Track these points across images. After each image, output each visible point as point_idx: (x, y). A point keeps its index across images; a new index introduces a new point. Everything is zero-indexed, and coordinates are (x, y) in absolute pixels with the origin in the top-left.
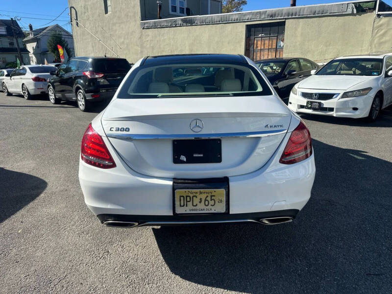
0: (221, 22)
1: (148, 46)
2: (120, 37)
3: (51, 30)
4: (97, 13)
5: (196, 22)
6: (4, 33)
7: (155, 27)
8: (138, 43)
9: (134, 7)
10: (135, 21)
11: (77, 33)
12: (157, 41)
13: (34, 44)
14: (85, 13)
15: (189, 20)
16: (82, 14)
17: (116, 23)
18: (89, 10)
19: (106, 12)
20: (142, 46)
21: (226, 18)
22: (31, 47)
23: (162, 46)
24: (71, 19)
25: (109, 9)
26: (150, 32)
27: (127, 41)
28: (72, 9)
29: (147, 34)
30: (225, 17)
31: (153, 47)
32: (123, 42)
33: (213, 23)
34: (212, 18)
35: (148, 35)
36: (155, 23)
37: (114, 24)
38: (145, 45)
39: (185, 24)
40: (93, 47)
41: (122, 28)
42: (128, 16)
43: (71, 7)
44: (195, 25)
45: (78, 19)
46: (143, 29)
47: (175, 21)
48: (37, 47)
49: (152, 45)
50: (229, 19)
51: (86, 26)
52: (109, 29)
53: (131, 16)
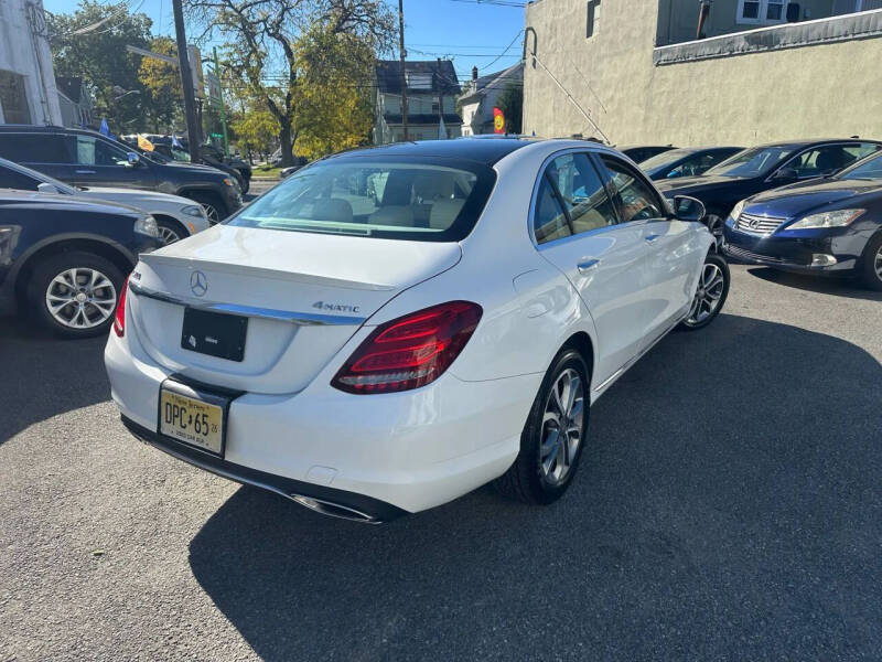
0: (850, 37)
1: (662, 105)
2: (607, 87)
3: (508, 77)
4: (573, 38)
5: (782, 42)
6: (428, 87)
7: (684, 59)
8: (642, 99)
9: (644, 17)
10: (644, 48)
11: (532, 82)
12: (684, 93)
13: (474, 107)
14: (551, 38)
15: (765, 38)
16: (544, 42)
17: (604, 56)
18: (559, 30)
19: (589, 33)
20: (649, 107)
21: (868, 23)
22: (469, 112)
23: (692, 105)
24: (525, 53)
25: (596, 25)
26: (671, 72)
27: (619, 95)
28: (530, 32)
29: (663, 77)
30: (864, 21)
31: (672, 106)
32: (612, 99)
33: (828, 39)
34: (827, 27)
35: (666, 80)
36: (684, 49)
37: (600, 59)
38: (655, 103)
39: (753, 48)
40: (554, 110)
41: (615, 65)
42: (629, 37)
43: (528, 29)
44: (779, 49)
45: (538, 53)
46: (658, 65)
47: (731, 43)
48: (480, 111)
49: (670, 102)
50: (876, 25)
51: (549, 67)
52: (589, 70)
53: (635, 38)
